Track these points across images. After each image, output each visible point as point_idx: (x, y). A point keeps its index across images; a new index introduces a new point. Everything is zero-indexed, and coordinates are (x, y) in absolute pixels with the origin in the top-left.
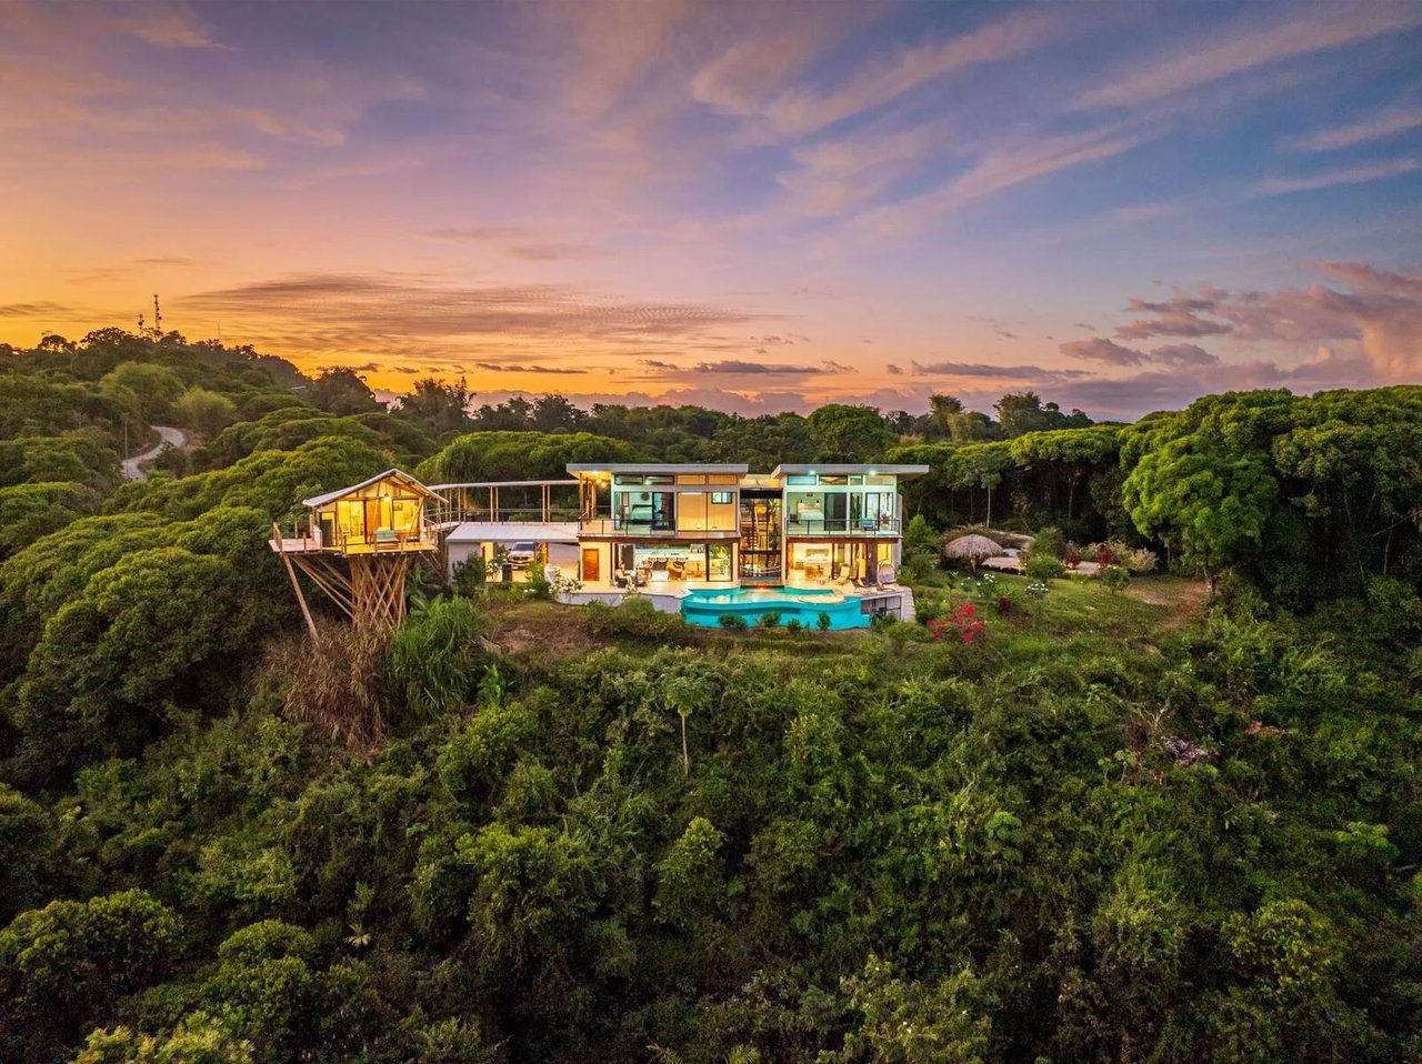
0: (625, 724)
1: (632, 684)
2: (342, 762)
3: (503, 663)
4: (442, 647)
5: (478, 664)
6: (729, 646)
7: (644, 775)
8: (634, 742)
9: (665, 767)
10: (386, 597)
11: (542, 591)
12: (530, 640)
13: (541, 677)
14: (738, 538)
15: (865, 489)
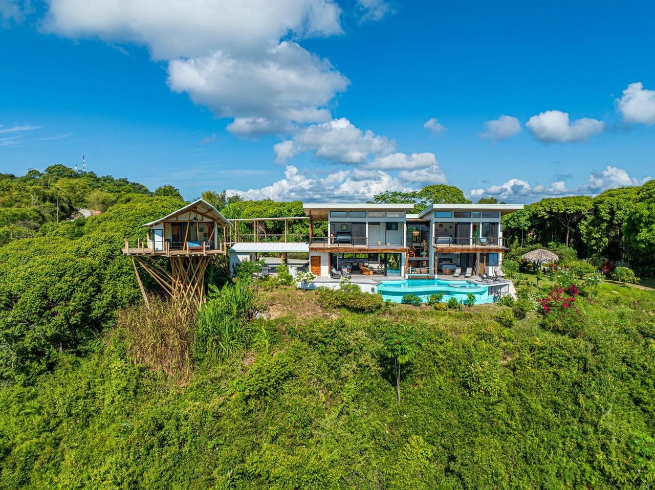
3: (269, 325)
6: (414, 314)
11: (289, 281)
14: (406, 250)
15: (481, 220)
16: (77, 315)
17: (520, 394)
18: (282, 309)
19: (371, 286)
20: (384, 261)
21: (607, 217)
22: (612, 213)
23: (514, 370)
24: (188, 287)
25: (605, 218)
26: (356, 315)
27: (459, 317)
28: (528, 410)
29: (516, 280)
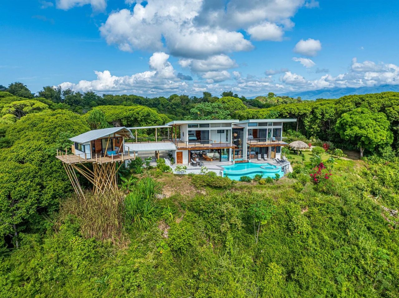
15: (272, 127)
16: (33, 207)
17: (317, 232)
18: (171, 190)
19: (219, 171)
21: (320, 117)
22: (323, 114)
23: (309, 217)
24: (107, 181)
25: (319, 117)
26: (215, 190)
27: (274, 188)
28: (323, 240)
29: (291, 160)
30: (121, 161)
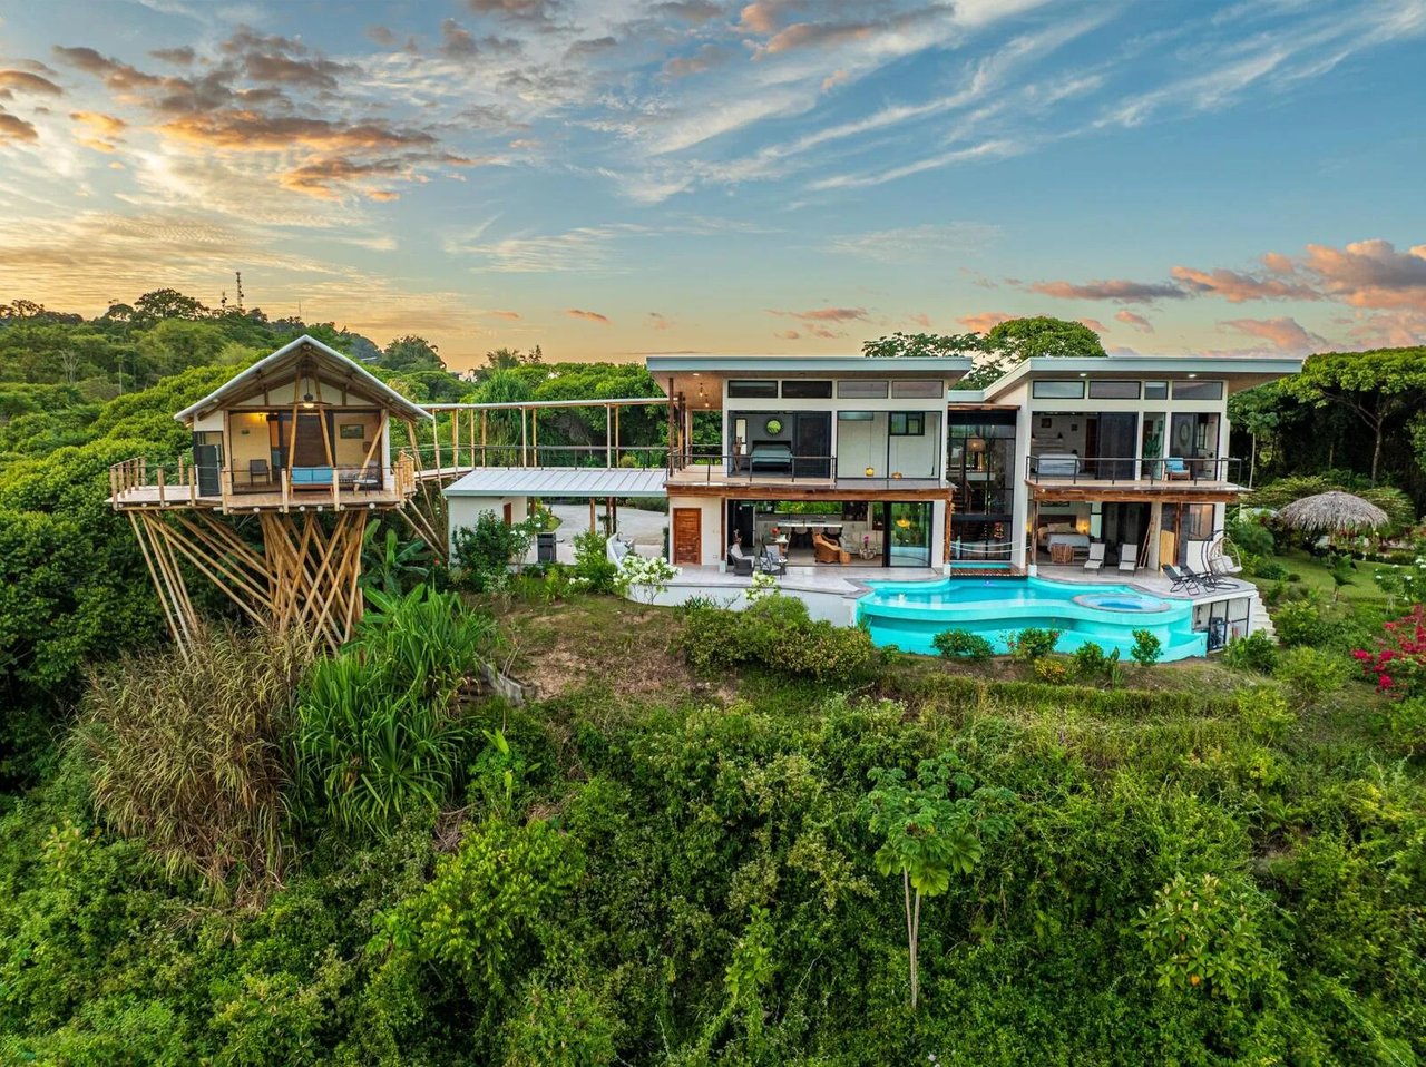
0: (771, 878)
1: (781, 784)
2: (181, 933)
3: (521, 724)
4: (400, 690)
5: (471, 725)
6: (967, 695)
7: (814, 994)
8: (789, 915)
9: (863, 977)
10: (324, 589)
11: (601, 581)
12: (578, 672)
13: (594, 754)
14: (945, 491)
15: (1169, 406)
18: (573, 668)
20: (884, 522)
29: (1270, 584)
30: (333, 507)
